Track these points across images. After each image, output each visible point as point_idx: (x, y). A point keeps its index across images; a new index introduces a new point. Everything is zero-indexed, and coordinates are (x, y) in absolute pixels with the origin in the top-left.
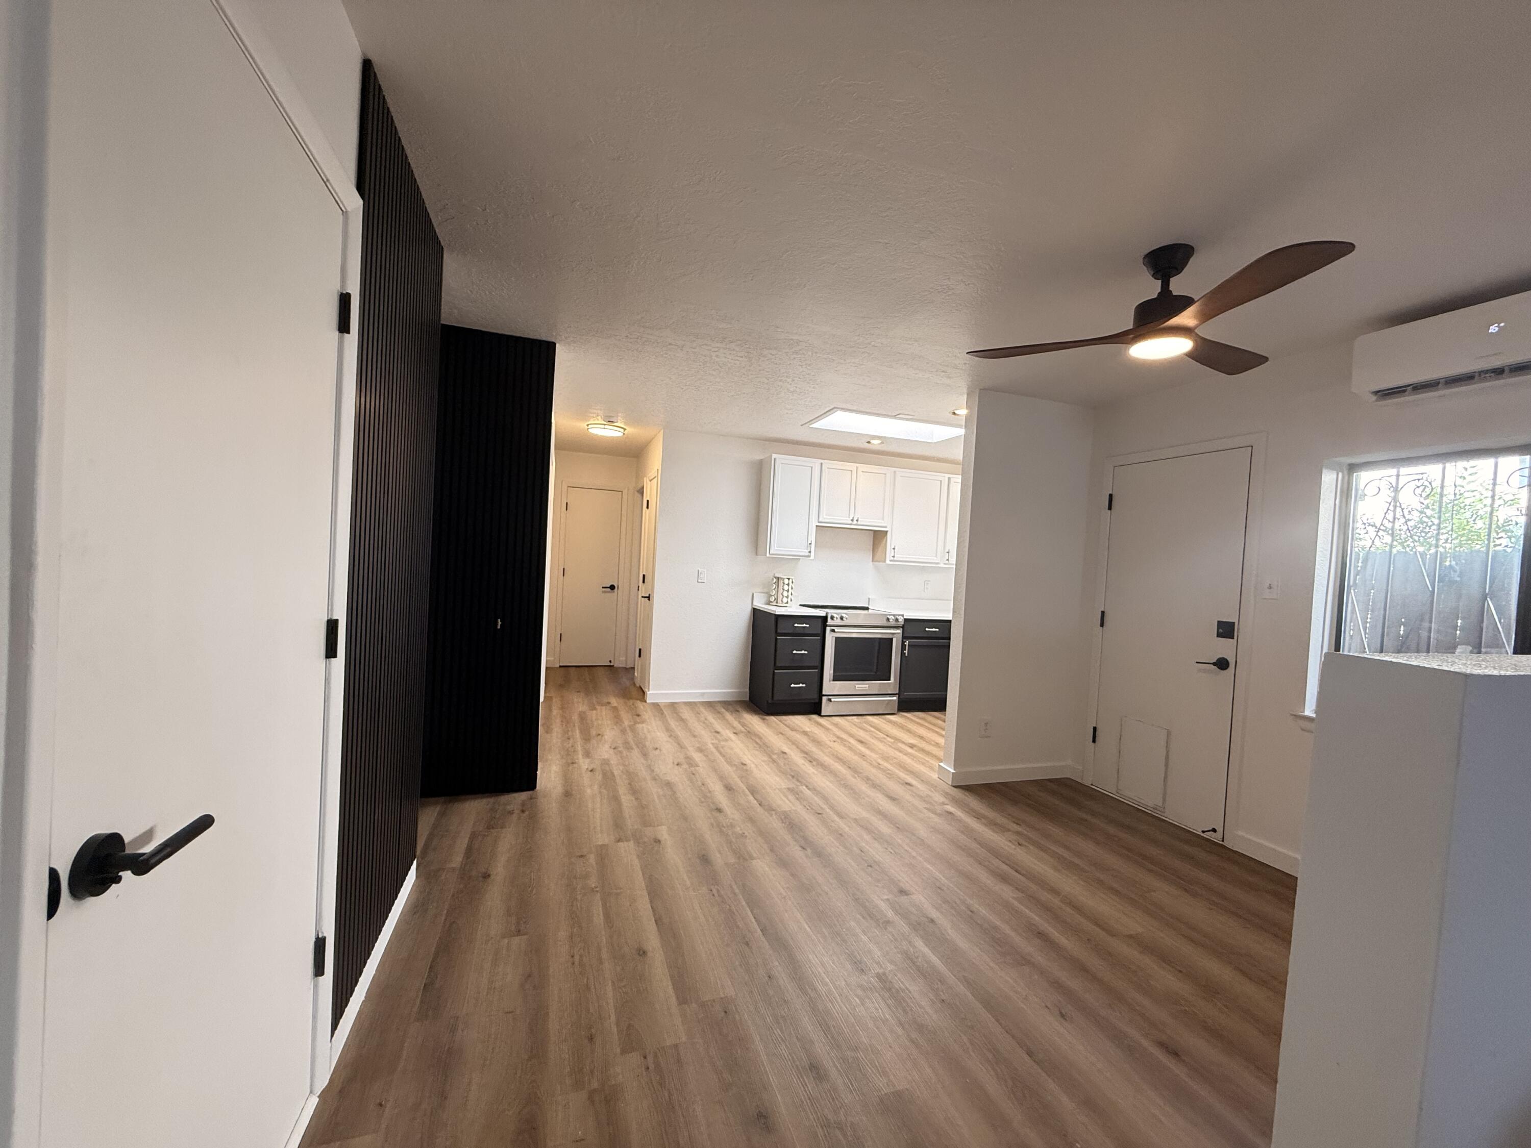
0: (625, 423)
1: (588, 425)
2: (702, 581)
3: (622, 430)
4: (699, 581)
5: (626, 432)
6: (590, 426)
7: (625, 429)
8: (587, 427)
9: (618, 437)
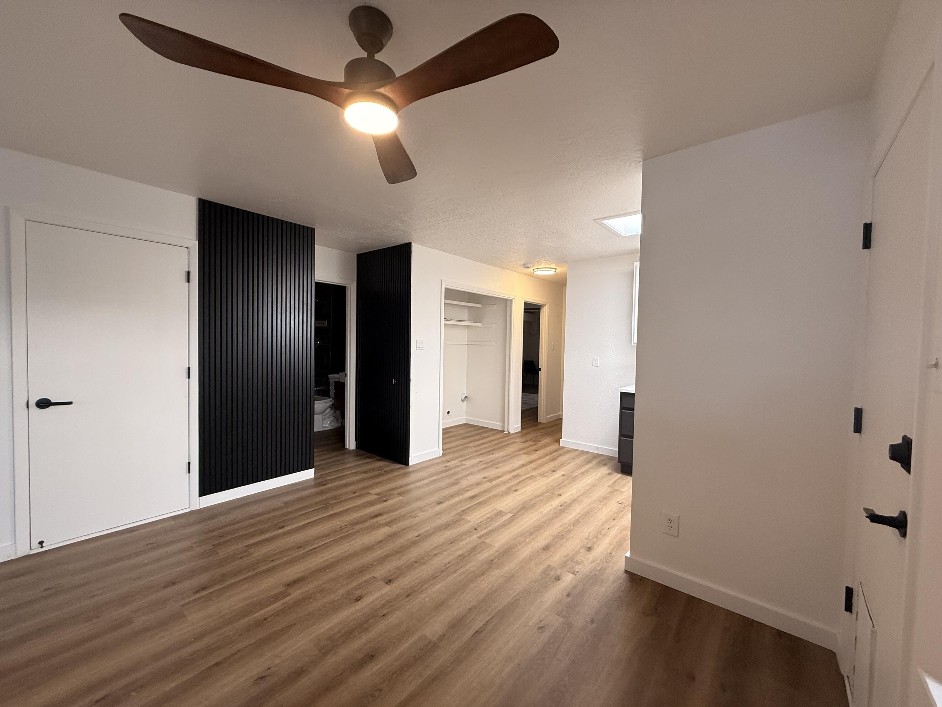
0: (557, 266)
1: (533, 270)
2: (596, 365)
3: (554, 270)
4: (594, 365)
5: (557, 271)
6: (535, 270)
7: (556, 269)
8: (533, 271)
9: (552, 275)
